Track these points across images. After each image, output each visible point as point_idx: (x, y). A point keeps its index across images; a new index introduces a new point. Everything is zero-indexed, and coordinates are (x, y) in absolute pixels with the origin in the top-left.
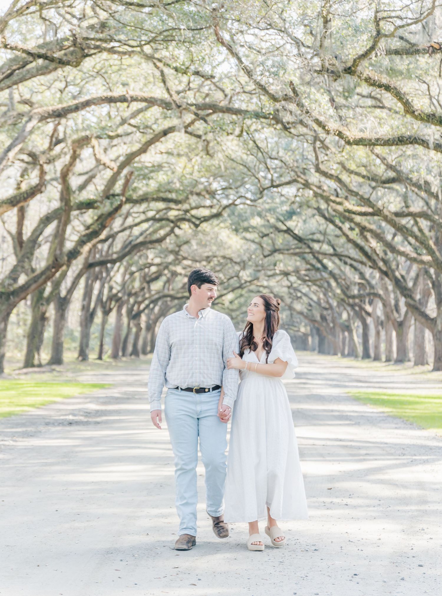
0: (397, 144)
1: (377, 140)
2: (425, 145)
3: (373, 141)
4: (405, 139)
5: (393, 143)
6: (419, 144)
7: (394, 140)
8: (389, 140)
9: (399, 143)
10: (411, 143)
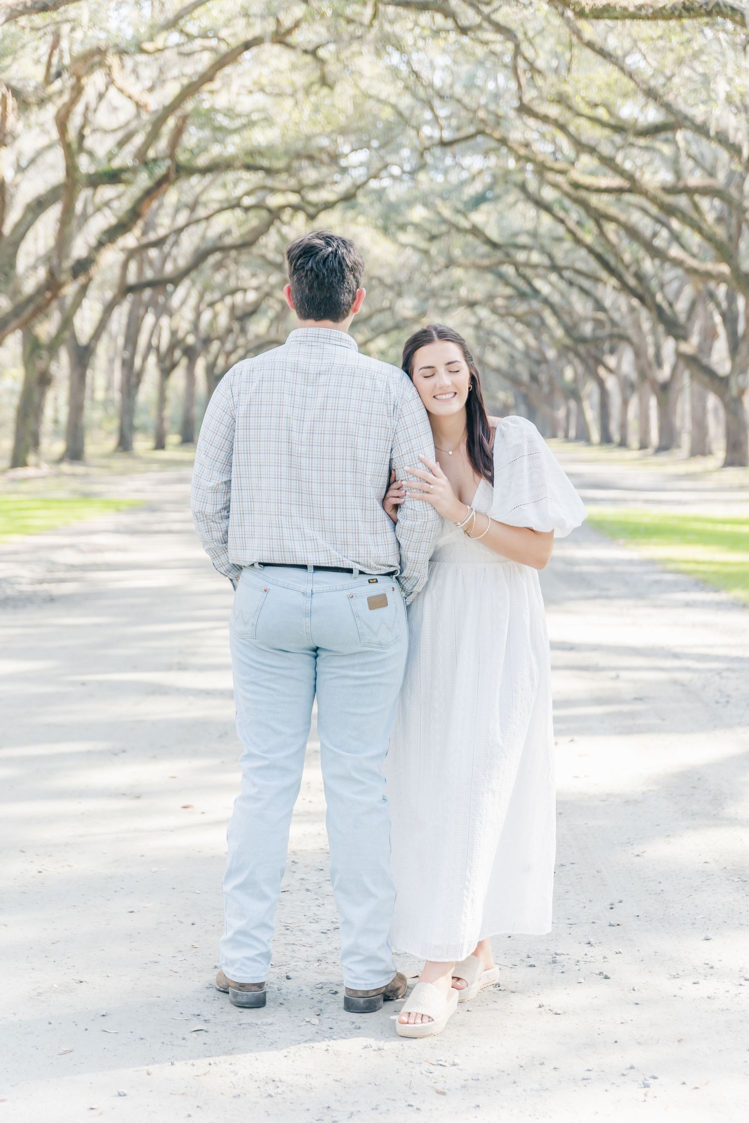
0: (680, 17)
1: (640, 8)
2: (738, 18)
3: (632, 9)
4: (697, 5)
5: (673, 13)
6: (724, 16)
7: (674, 8)
8: (664, 7)
9: (684, 13)
10: (709, 14)
